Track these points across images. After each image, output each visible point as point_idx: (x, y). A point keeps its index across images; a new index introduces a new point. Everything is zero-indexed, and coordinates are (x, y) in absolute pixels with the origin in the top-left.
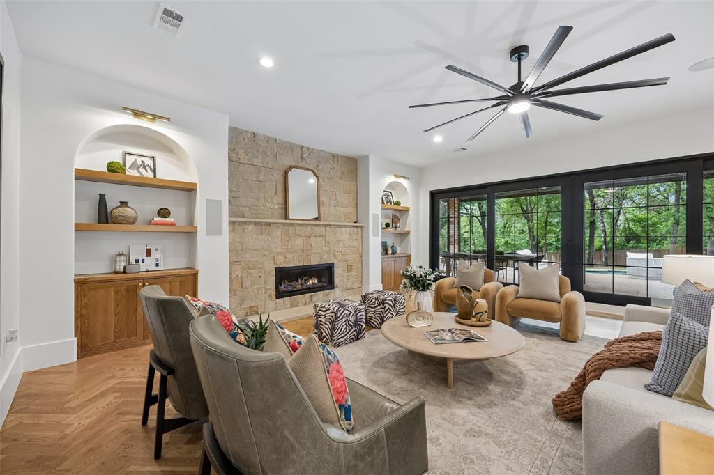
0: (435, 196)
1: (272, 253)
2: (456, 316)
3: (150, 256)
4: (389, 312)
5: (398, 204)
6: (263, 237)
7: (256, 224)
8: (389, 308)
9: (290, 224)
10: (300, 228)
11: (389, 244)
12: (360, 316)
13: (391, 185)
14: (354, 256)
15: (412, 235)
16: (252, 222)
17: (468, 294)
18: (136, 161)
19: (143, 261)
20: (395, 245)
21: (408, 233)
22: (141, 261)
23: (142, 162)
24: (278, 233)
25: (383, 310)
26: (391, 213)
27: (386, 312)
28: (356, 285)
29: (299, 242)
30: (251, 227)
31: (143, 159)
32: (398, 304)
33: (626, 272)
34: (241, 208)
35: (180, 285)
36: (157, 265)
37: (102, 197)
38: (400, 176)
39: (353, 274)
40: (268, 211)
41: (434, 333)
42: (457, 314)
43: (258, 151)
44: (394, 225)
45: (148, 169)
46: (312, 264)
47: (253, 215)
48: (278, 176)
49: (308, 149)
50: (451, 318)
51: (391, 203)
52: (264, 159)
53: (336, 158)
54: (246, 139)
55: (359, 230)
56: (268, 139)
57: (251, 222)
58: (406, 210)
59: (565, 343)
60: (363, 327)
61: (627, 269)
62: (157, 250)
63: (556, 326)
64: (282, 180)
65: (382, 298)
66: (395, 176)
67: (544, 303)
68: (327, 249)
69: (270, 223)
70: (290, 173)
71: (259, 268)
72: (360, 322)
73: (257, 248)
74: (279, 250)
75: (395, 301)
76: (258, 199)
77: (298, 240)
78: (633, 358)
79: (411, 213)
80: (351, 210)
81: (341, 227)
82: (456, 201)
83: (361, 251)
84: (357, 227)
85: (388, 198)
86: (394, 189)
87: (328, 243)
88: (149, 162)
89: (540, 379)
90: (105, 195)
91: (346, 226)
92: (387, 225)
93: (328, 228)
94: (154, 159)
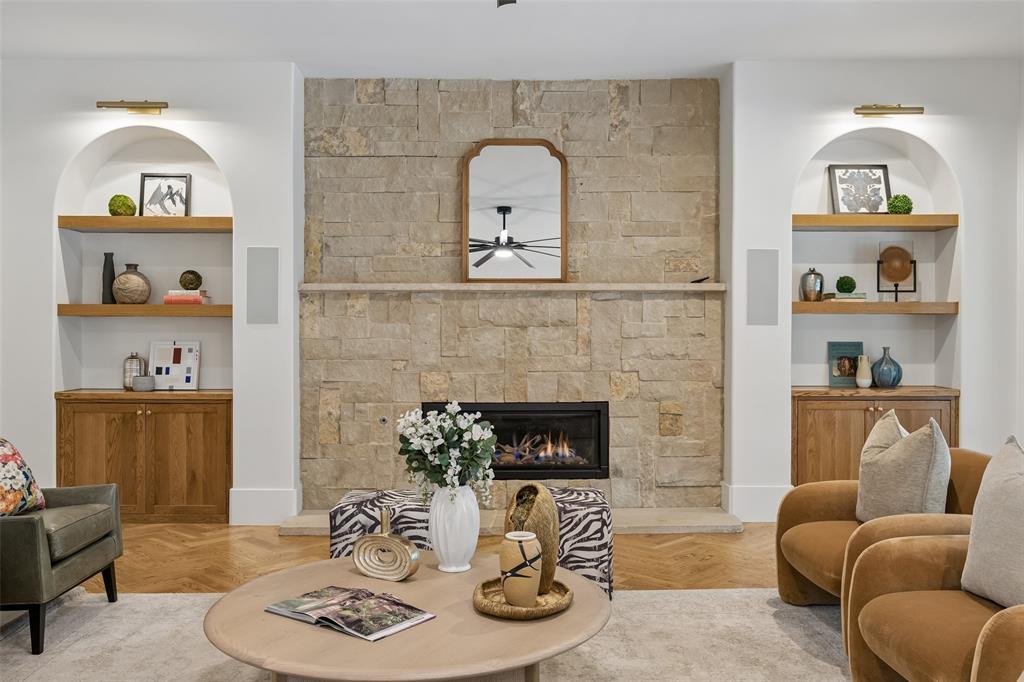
1: (414, 365)
3: (179, 362)
6: (390, 325)
7: (374, 295)
9: (465, 292)
10: (492, 302)
14: (687, 386)
16: (364, 292)
18: (159, 188)
19: (168, 370)
22: (164, 371)
23: (169, 187)
24: (431, 317)
28: (699, 477)
29: (491, 341)
30: (361, 304)
31: (171, 181)
34: (351, 260)
35: (205, 420)
36: (188, 380)
37: (109, 257)
39: (686, 440)
40: (416, 263)
43: (391, 121)
45: (177, 198)
46: (532, 399)
47: (378, 275)
48: (445, 174)
49: (536, 84)
52: (407, 137)
53: (633, 95)
54: (364, 99)
55: (713, 305)
56: (418, 86)
57: (362, 292)
62: (190, 350)
64: (453, 180)
68: (582, 361)
69: (410, 292)
70: (474, 163)
71: (380, 400)
73: (374, 353)
74: (432, 358)
76: (391, 237)
77: (488, 335)
80: (692, 241)
81: (637, 295)
83: (716, 369)
84: (701, 295)
87: (589, 343)
88: (179, 186)
90: (112, 254)
91: (653, 294)
93: (587, 301)
94: (187, 179)
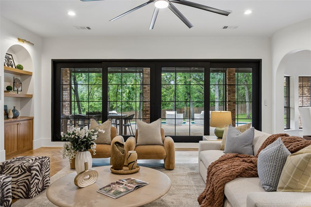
0: (57, 65)
2: (112, 168)
4: (36, 178)
5: (20, 67)
8: (36, 174)
11: (10, 108)
12: (7, 190)
13: (12, 49)
15: (35, 99)
17: (120, 148)
20: (16, 108)
21: (30, 97)
25: (29, 178)
26: (11, 76)
27: (32, 179)
32: (44, 169)
33: (165, 122)
38: (24, 41)
41: (108, 188)
42: (112, 166)
44: (16, 89)
50: (106, 171)
51: (12, 66)
58: (29, 75)
59: (169, 171)
60: (10, 202)
61: (166, 121)
63: (162, 162)
65: (27, 164)
66: (19, 39)
67: (156, 147)
72: (7, 197)
75: (41, 165)
78: (238, 173)
79: (33, 77)
82: (68, 72)
85: (9, 61)
86: (14, 53)
89: (174, 201)
92: (9, 89)
